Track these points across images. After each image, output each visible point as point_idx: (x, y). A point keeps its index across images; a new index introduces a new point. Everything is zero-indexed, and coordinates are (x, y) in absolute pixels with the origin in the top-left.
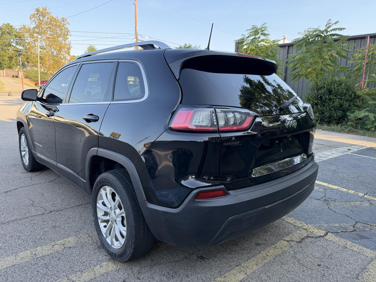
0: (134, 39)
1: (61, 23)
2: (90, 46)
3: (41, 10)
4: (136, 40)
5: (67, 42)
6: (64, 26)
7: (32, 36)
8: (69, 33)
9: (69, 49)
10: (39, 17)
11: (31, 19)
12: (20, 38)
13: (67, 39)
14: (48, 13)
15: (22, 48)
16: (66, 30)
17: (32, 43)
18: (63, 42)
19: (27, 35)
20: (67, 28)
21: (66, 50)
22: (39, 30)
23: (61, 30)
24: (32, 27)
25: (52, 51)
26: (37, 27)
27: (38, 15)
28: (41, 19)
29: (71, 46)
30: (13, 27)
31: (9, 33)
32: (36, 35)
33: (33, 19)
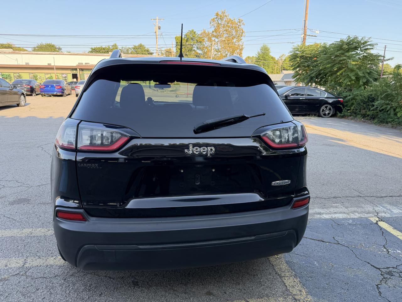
0: (302, 34)
1: (237, 25)
2: (263, 46)
3: (220, 13)
4: (303, 35)
5: (240, 43)
6: (240, 27)
7: (210, 40)
8: (243, 34)
9: (241, 50)
10: (217, 21)
11: (210, 23)
12: (201, 42)
13: (241, 40)
14: (226, 16)
15: (201, 53)
16: (241, 31)
17: (209, 47)
18: (237, 43)
19: (206, 39)
20: (242, 29)
21: (238, 51)
22: (216, 34)
23: (236, 31)
24: (211, 31)
25: (226, 53)
26: (215, 31)
27: (217, 19)
28: (220, 22)
29: (243, 47)
30: (196, 33)
31: (192, 39)
32: (213, 39)
33: (213, 23)
